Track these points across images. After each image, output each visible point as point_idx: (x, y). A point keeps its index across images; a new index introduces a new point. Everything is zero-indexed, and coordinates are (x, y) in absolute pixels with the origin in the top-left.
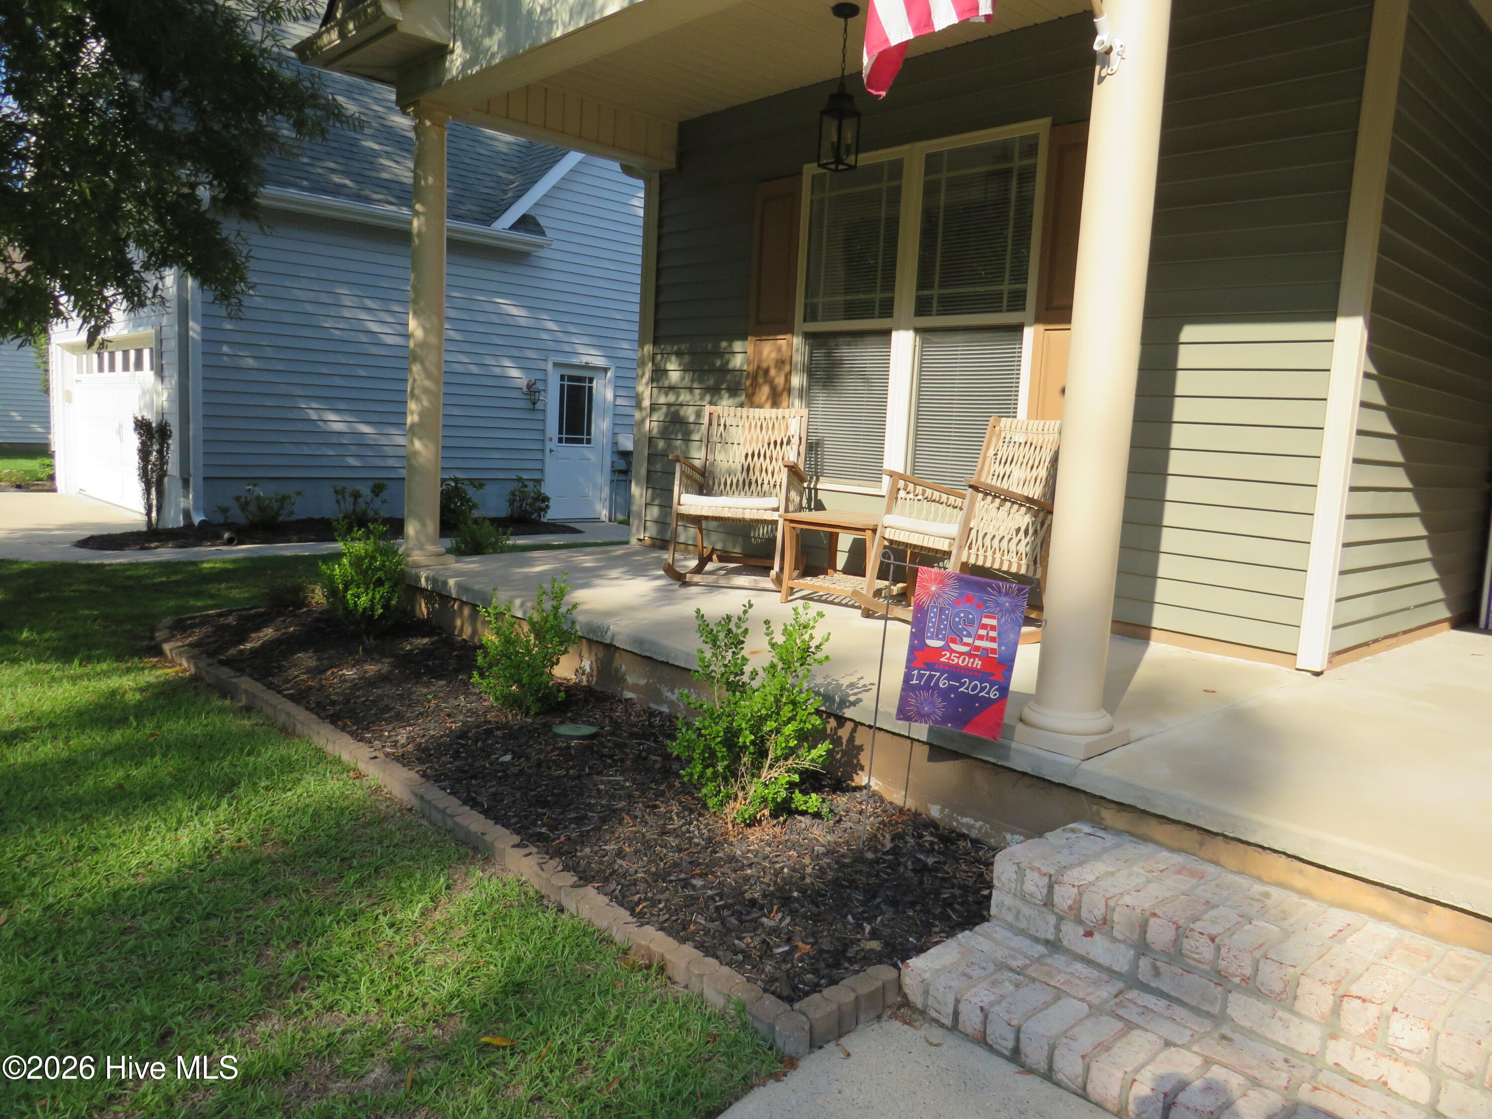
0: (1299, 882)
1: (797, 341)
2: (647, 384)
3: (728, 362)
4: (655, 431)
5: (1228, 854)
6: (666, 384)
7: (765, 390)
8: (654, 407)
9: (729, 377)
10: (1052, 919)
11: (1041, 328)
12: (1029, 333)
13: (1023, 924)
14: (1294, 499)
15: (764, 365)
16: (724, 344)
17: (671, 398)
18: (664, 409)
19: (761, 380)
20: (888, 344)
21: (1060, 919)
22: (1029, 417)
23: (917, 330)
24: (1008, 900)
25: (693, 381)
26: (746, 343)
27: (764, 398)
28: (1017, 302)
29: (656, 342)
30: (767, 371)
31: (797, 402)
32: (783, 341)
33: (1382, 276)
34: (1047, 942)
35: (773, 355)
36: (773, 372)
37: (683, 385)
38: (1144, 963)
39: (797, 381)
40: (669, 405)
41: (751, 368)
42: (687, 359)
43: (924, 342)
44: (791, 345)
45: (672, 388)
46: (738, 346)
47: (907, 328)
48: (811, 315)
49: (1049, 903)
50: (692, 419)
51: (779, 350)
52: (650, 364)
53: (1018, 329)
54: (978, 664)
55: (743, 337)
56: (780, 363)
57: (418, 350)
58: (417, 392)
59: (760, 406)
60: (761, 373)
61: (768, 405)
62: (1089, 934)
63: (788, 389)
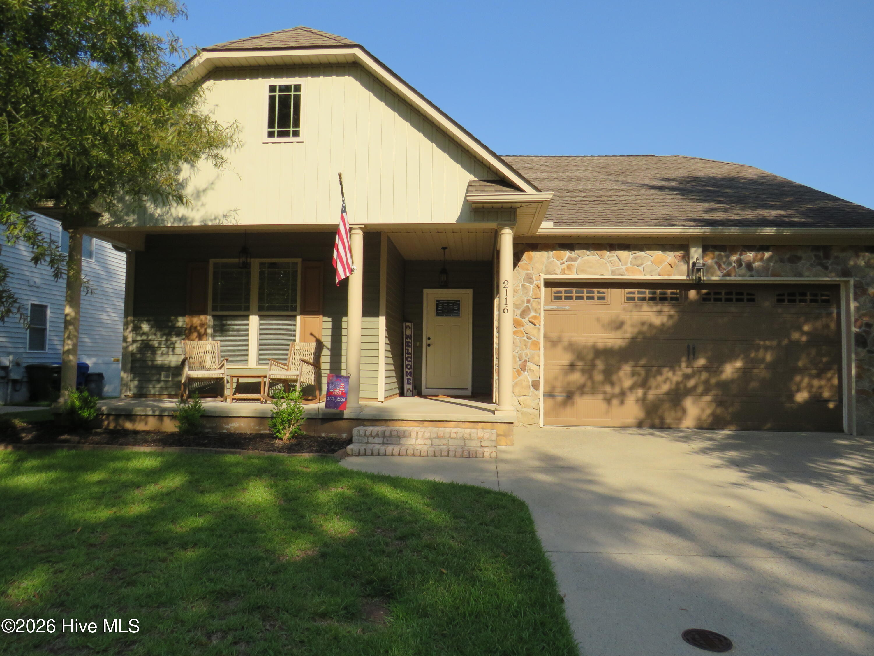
0: (403, 425)
1: (209, 317)
2: (130, 332)
3: (175, 324)
4: (135, 351)
5: (390, 423)
6: (141, 332)
7: (195, 334)
8: (134, 341)
9: (176, 330)
10: (366, 438)
11: (303, 316)
12: (298, 318)
13: (360, 441)
14: (374, 360)
15: (195, 325)
16: (173, 318)
17: (144, 338)
18: (140, 342)
19: (193, 331)
20: (248, 319)
21: (368, 438)
22: (301, 341)
23: (260, 316)
24: (356, 438)
25: (156, 331)
26: (185, 318)
27: (195, 337)
28: (294, 309)
29: (135, 315)
30: (196, 328)
31: (210, 338)
32: (203, 318)
33: (387, 307)
34: (366, 443)
35: (199, 322)
36: (199, 328)
37: (151, 333)
38: (385, 440)
39: (210, 331)
40: (143, 340)
41: (188, 326)
42: (152, 323)
43: (260, 319)
44: (206, 319)
45: (144, 334)
46: (180, 319)
47: (255, 315)
48: (214, 309)
49: (365, 435)
50: (156, 345)
51: (201, 320)
52: (132, 325)
53: (294, 317)
54: (340, 394)
55: (183, 315)
56: (202, 325)
57: (72, 321)
58: (71, 337)
59: (193, 340)
60: (193, 328)
61: (197, 339)
62: (374, 438)
63: (206, 333)
